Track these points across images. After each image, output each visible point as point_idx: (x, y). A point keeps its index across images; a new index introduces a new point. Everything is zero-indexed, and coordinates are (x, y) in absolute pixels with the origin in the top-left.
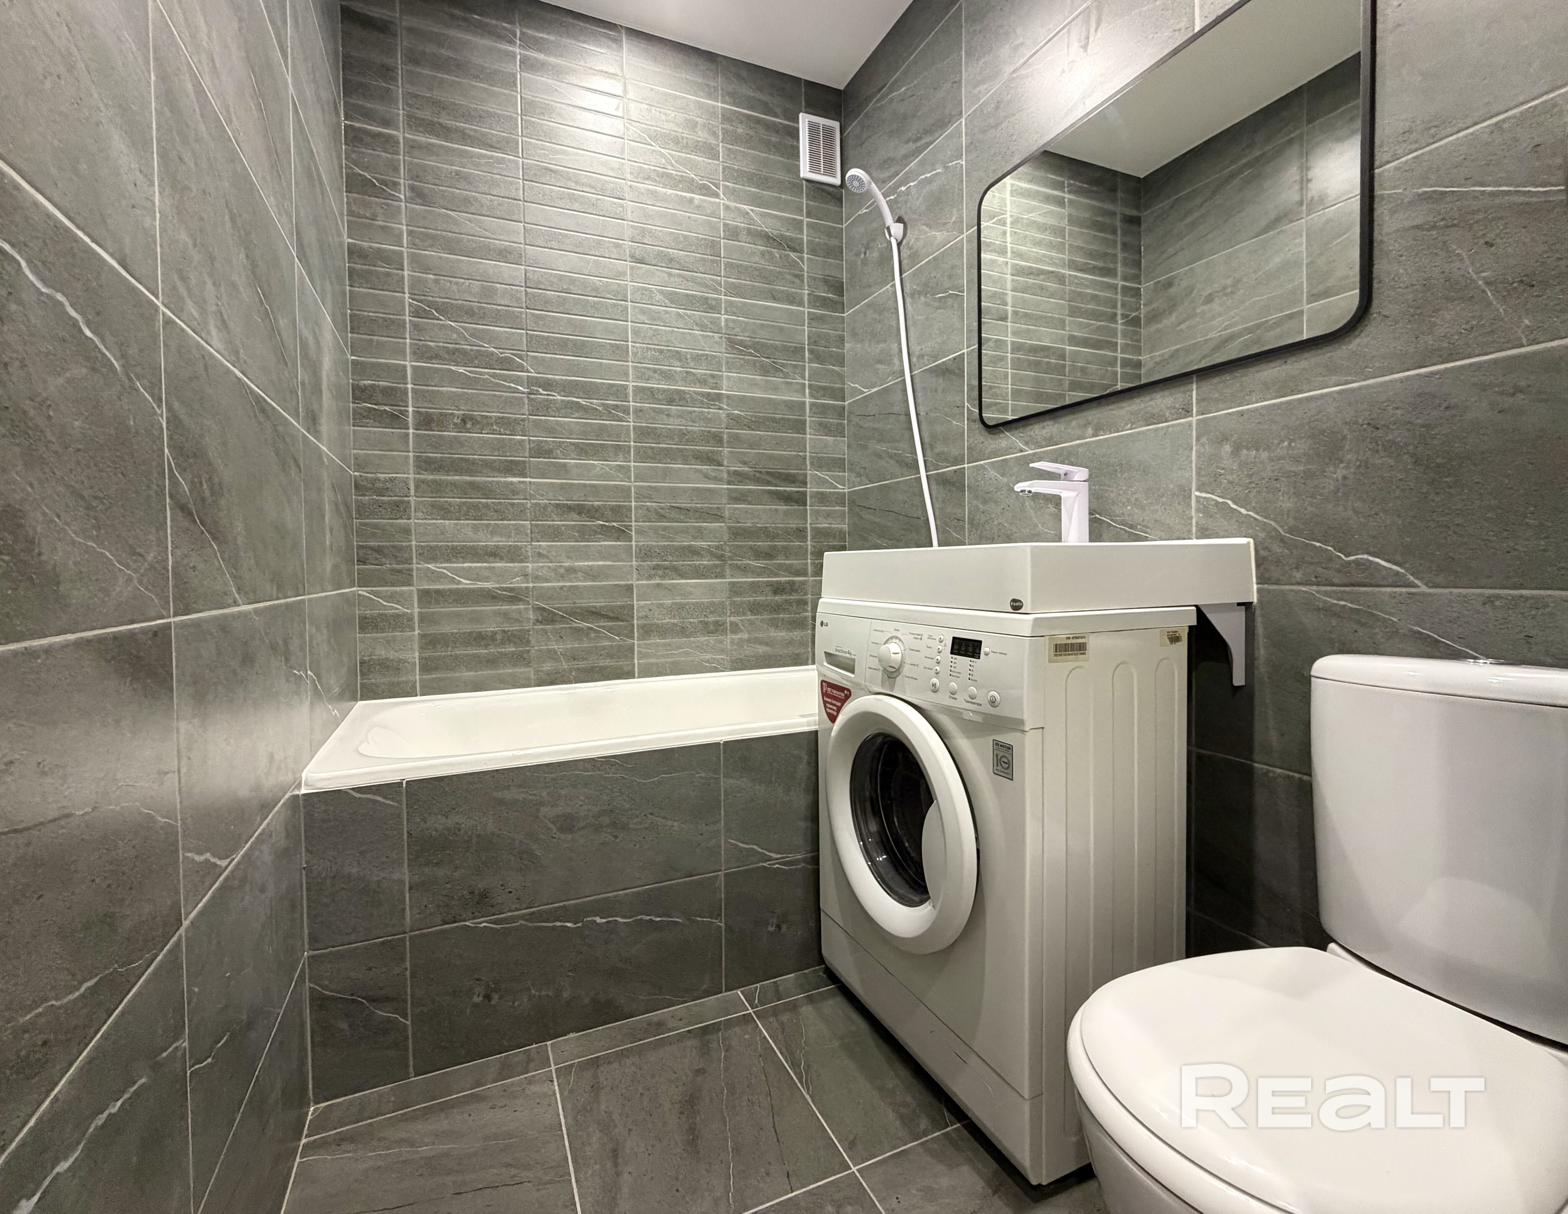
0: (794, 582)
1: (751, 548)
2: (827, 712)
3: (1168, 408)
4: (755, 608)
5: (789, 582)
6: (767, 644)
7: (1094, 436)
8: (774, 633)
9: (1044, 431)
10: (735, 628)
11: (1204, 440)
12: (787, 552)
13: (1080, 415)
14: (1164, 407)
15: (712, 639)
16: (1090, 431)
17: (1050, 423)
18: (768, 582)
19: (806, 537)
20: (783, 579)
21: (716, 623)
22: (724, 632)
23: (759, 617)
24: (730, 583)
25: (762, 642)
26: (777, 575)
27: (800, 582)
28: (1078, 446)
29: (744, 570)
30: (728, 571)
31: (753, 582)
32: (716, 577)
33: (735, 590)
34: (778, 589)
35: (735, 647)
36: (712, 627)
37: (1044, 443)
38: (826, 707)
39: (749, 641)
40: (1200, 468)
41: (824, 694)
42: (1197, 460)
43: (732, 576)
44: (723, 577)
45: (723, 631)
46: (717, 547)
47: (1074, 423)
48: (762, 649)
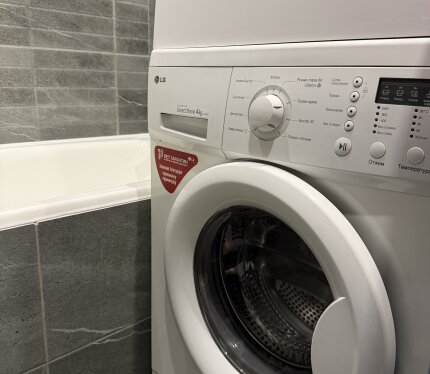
0: (100, 55)
1: (56, 16)
2: (163, 181)
4: (62, 79)
5: (96, 56)
6: (76, 115)
8: (82, 105)
10: (43, 98)
12: (93, 24)
15: (19, 109)
18: (75, 53)
19: (111, 12)
20: (90, 52)
21: (22, 92)
22: (31, 102)
23: (67, 88)
24: (35, 51)
25: (72, 113)
26: (83, 47)
27: (106, 56)
29: (50, 39)
30: (32, 38)
31: (59, 53)
32: (19, 43)
33: (41, 58)
34: (85, 61)
35: (44, 117)
36: (17, 96)
38: (161, 176)
39: (58, 111)
41: (159, 162)
43: (37, 44)
44: (27, 43)
45: (30, 100)
46: (18, 10)
48: (72, 120)
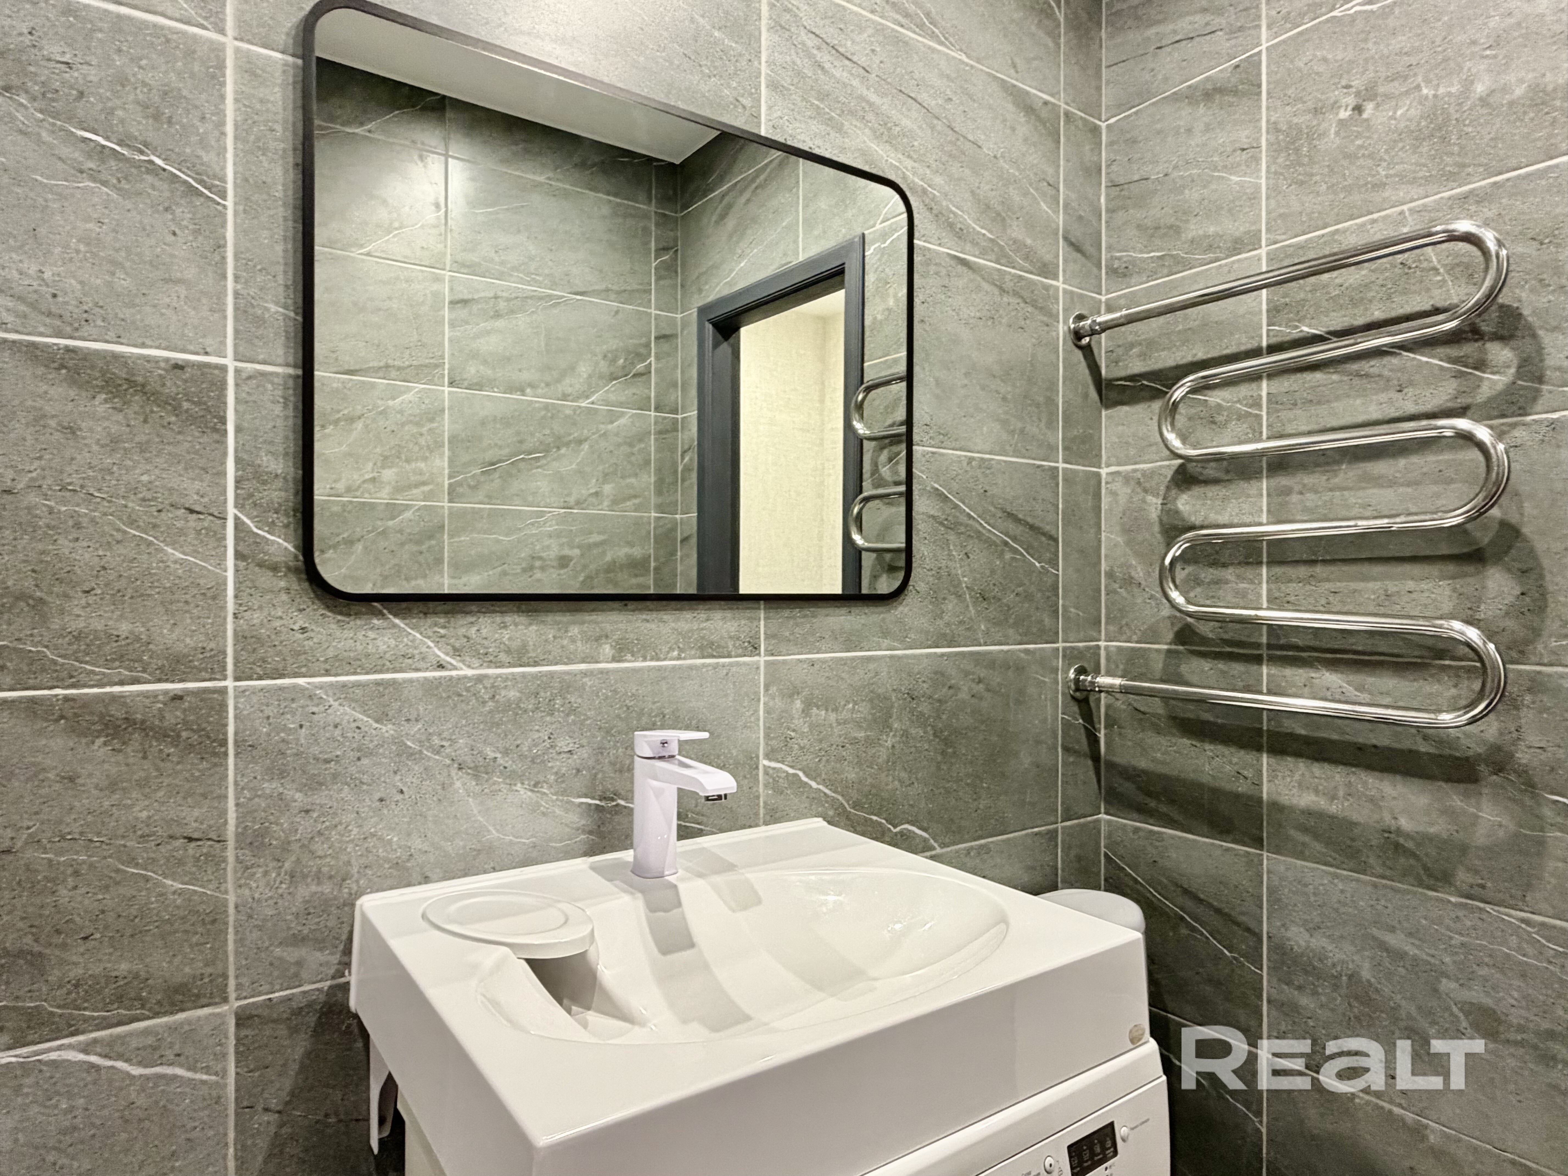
3: (731, 637)
7: (614, 660)
9: (506, 635)
11: (773, 689)
13: (587, 617)
14: (725, 635)
16: (607, 650)
17: (521, 619)
28: (585, 674)
37: (503, 657)
40: (769, 728)
42: (765, 718)
47: (574, 630)
